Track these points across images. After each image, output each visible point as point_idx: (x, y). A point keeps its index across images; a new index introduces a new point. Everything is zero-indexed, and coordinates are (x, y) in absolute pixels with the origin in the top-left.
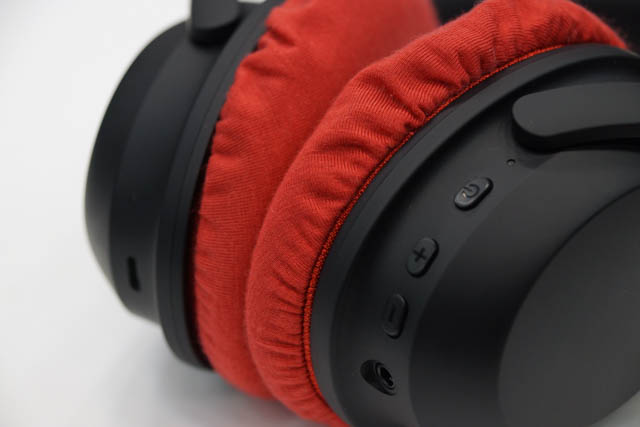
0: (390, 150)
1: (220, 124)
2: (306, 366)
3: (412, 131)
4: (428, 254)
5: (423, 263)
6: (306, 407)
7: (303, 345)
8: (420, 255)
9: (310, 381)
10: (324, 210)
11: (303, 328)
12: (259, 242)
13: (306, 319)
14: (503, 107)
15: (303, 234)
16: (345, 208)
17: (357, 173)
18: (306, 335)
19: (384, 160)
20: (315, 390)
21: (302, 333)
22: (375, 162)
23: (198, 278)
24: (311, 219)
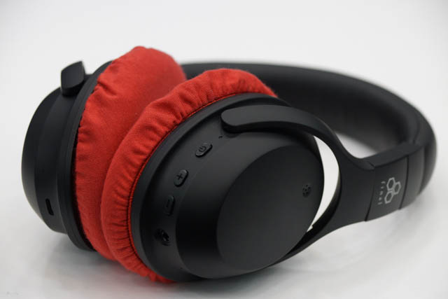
0: (167, 133)
1: (80, 129)
2: (129, 237)
3: (176, 125)
4: (184, 176)
5: (181, 180)
6: (129, 261)
7: (127, 226)
8: (180, 177)
9: (131, 245)
10: (137, 160)
11: (127, 217)
12: (107, 177)
13: (129, 212)
14: (217, 115)
15: (128, 171)
16: (146, 159)
17: (152, 144)
18: (129, 221)
19: (164, 138)
20: (133, 250)
21: (127, 220)
22: (160, 138)
23: (79, 201)
24: (132, 163)
